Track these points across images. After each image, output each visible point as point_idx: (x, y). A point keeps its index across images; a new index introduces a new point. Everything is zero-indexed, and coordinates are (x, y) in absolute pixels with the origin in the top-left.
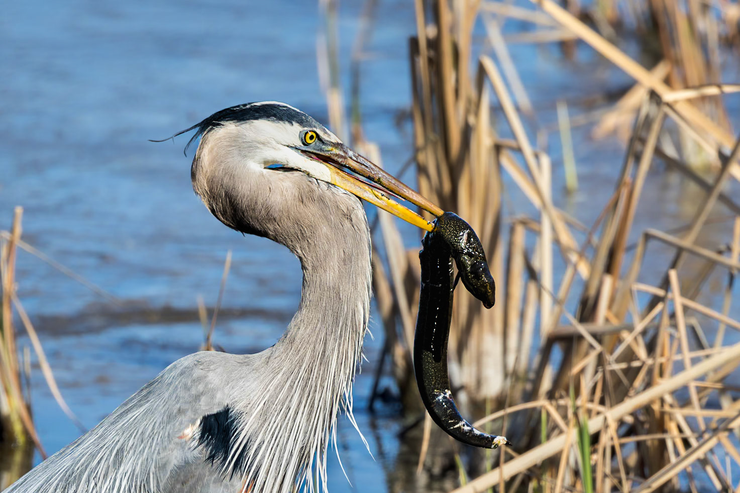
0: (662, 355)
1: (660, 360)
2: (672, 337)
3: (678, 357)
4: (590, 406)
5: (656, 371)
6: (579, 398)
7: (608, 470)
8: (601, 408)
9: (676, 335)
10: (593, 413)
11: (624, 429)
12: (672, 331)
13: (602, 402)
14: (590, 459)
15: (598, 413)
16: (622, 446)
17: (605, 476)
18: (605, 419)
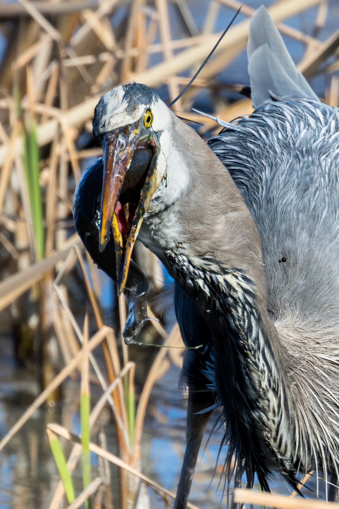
0: (135, 45)
1: (132, 52)
2: (148, 19)
3: (156, 48)
4: (40, 108)
5: (127, 65)
6: (26, 97)
7: (63, 193)
8: (53, 112)
9: (154, 15)
10: (44, 118)
11: (84, 140)
12: (148, 11)
13: (57, 104)
14: (39, 177)
15: (51, 118)
16: (81, 162)
17: (59, 200)
18: (59, 126)
